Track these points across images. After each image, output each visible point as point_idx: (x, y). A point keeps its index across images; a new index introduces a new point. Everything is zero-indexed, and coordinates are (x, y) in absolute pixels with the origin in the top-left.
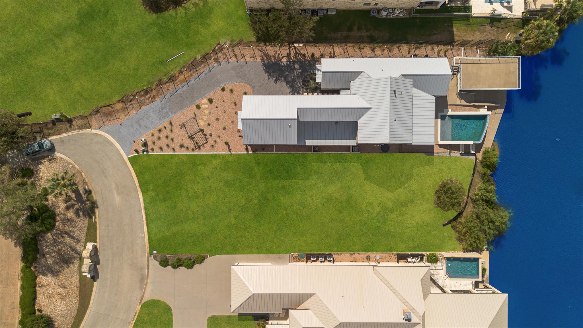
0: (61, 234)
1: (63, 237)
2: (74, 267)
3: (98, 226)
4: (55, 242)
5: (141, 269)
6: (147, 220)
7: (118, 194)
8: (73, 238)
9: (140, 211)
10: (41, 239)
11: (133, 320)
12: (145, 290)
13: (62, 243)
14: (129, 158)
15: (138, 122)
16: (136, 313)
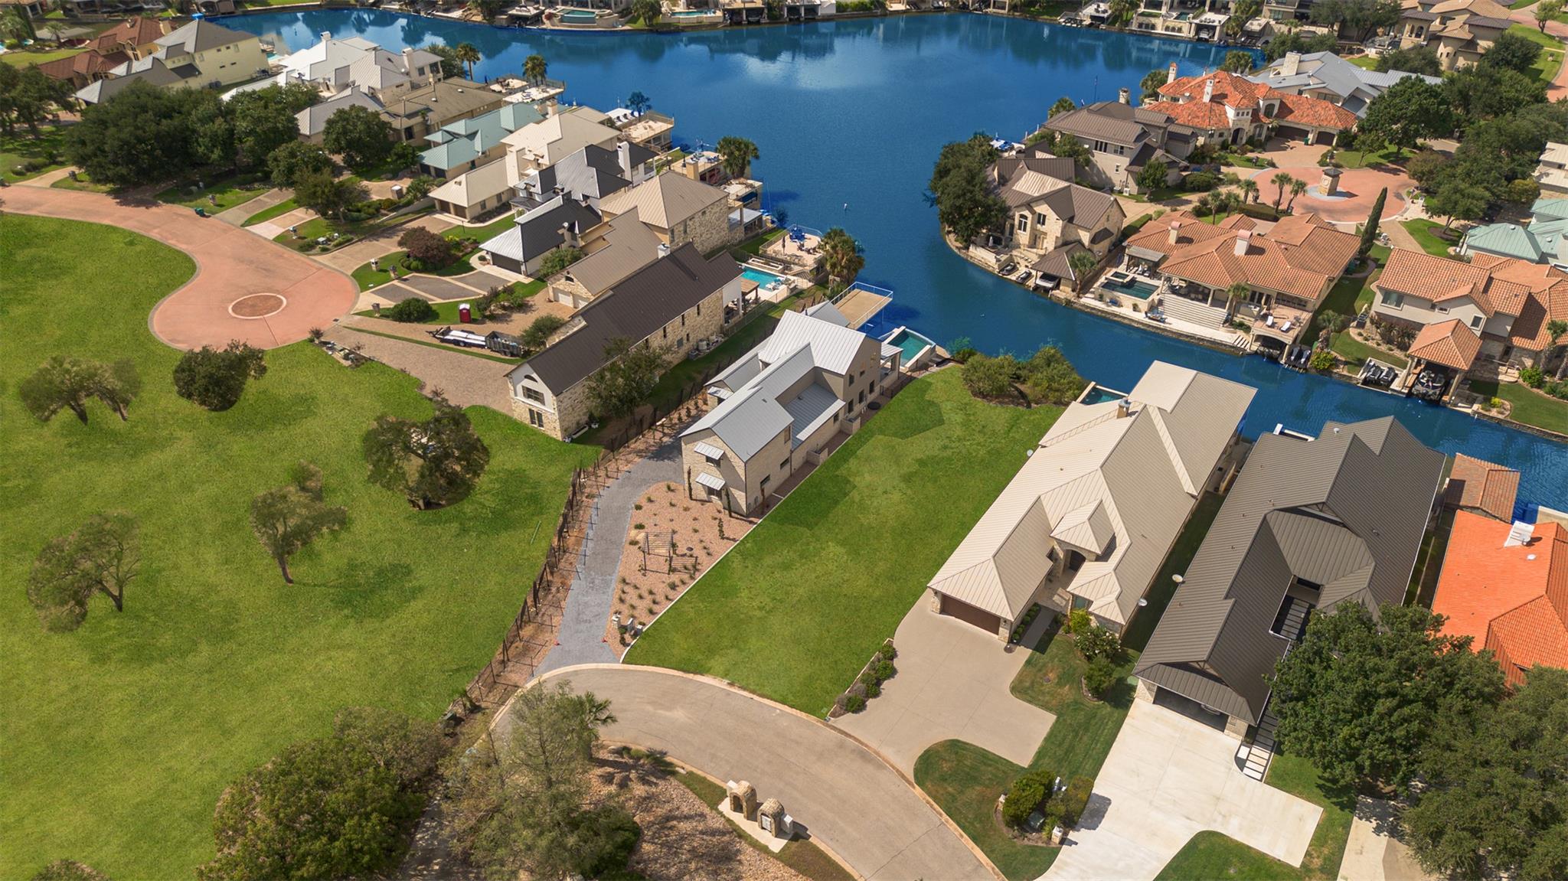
0: (663, 828)
1: (672, 828)
2: (748, 854)
3: (699, 773)
4: (670, 848)
5: (841, 746)
6: (753, 692)
7: (669, 709)
8: (687, 818)
9: (729, 694)
10: (642, 865)
11: (941, 815)
12: (888, 763)
13: (682, 839)
14: (623, 662)
15: (578, 621)
16: (928, 802)
